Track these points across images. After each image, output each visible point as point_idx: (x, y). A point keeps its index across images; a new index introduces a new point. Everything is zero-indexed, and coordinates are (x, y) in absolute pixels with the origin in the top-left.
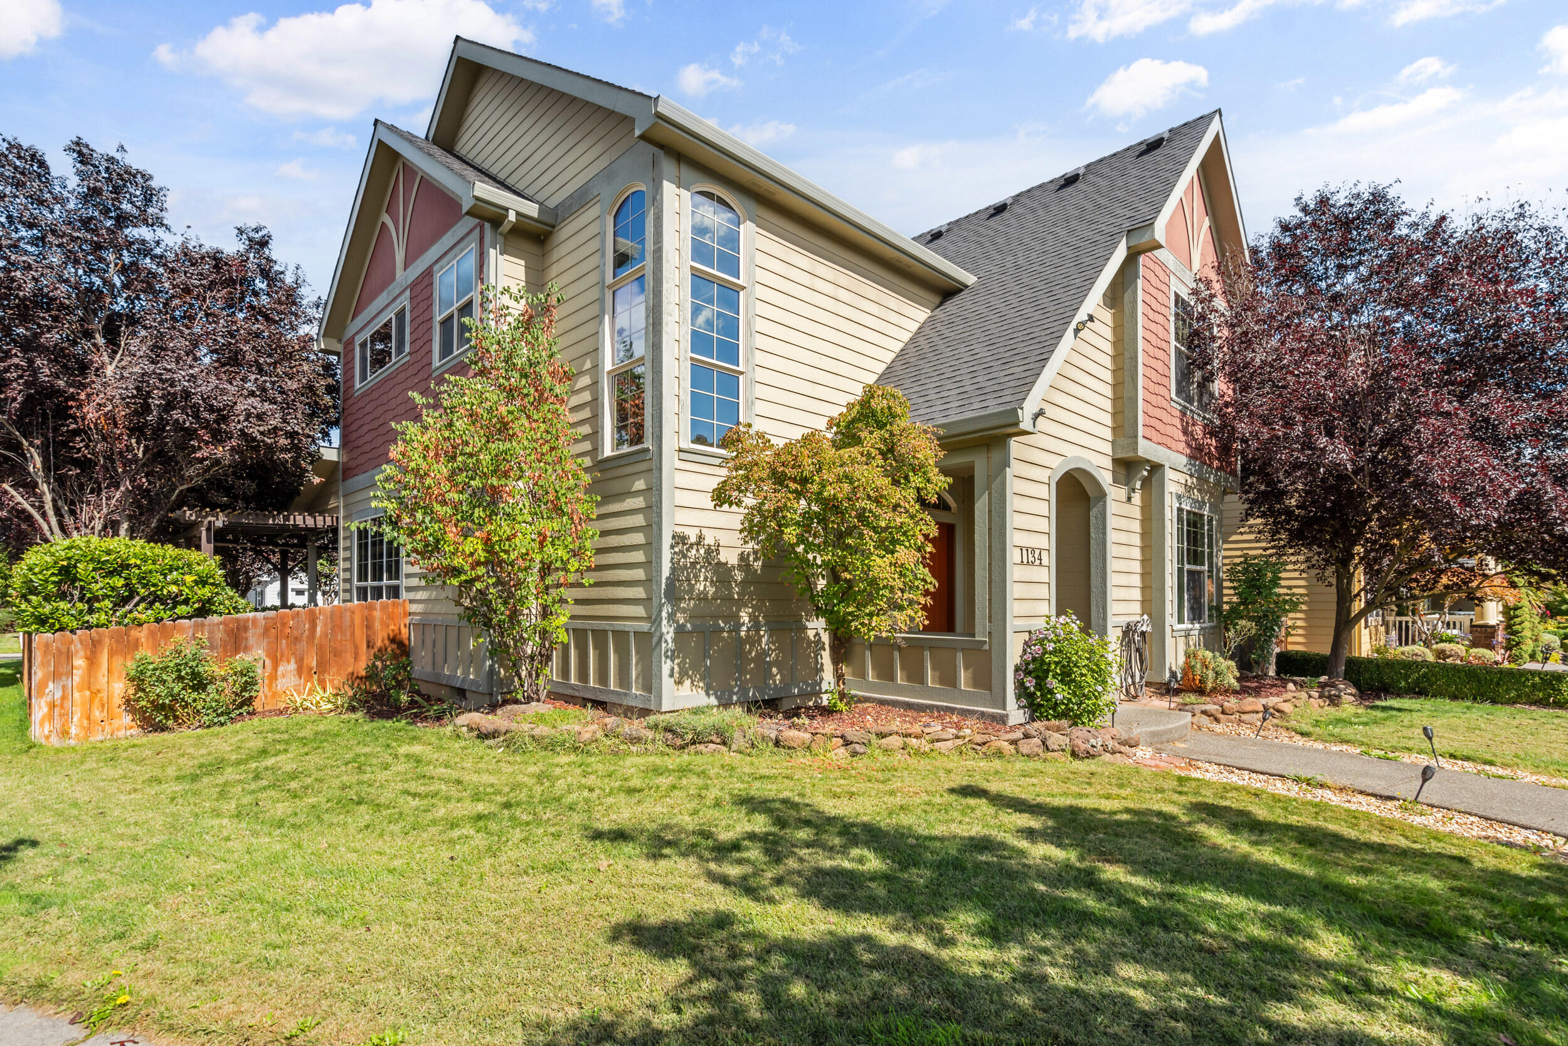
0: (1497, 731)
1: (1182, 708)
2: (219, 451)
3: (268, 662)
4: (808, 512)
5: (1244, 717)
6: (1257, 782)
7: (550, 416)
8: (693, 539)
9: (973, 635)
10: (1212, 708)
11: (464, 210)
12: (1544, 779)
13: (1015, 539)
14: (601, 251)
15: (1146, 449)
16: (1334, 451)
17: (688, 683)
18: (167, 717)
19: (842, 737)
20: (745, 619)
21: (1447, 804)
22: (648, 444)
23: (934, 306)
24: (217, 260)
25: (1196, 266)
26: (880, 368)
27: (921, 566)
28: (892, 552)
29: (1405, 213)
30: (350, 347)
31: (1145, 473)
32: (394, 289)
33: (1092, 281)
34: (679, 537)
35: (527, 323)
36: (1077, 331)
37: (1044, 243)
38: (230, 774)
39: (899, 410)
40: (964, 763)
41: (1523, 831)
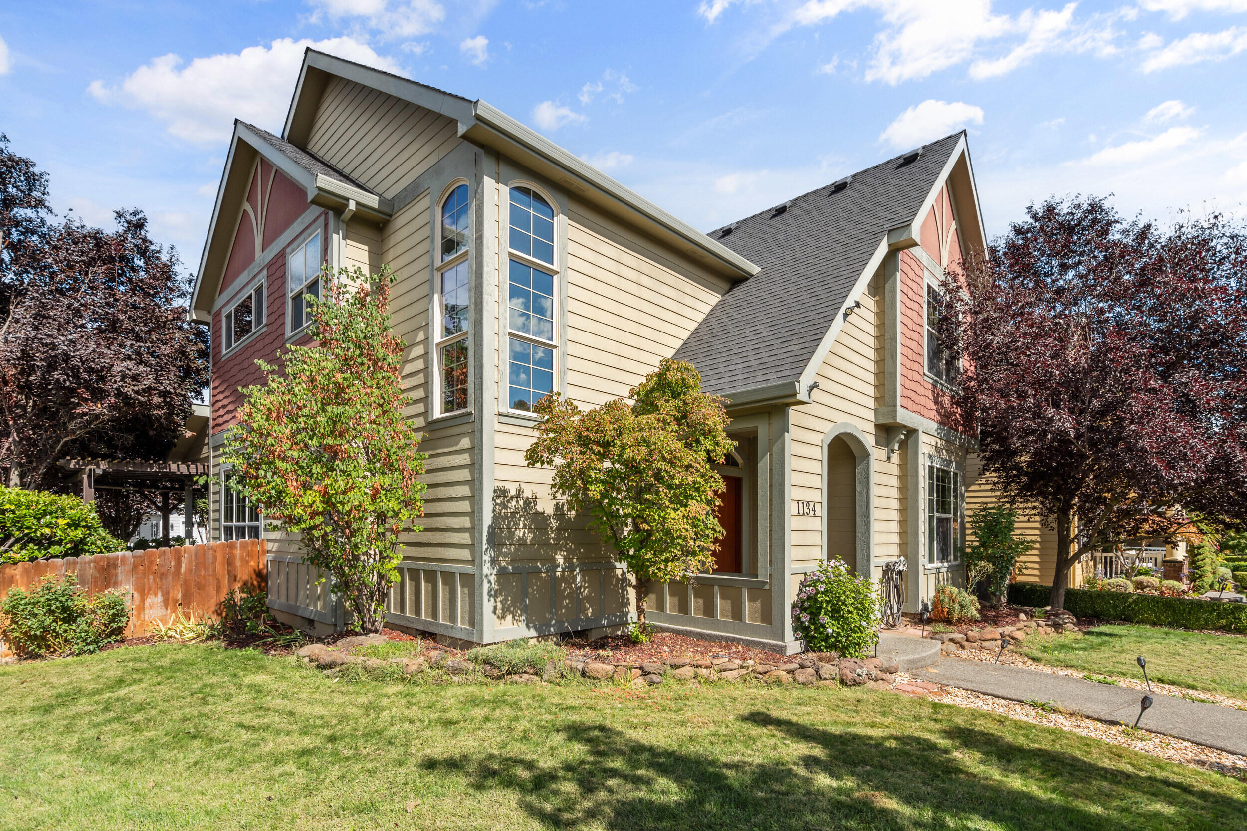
0: (1193, 657)
1: (933, 636)
2: (98, 408)
3: (136, 595)
4: (611, 471)
5: (985, 644)
6: (999, 708)
7: (382, 383)
8: (513, 492)
9: (756, 576)
10: (958, 636)
11: (310, 199)
12: (1239, 703)
13: (792, 494)
14: (431, 238)
15: (904, 417)
16: (1060, 420)
17: (509, 617)
18: (40, 647)
19: (641, 668)
20: (560, 559)
21: (1162, 730)
22: (471, 409)
23: (723, 292)
24: (97, 238)
25: (945, 262)
26: (678, 344)
27: (711, 518)
28: (686, 506)
29: (1116, 222)
30: (217, 318)
31: (902, 437)
32: (254, 268)
33: (858, 273)
34: (500, 490)
35: (360, 300)
36: (846, 315)
37: (817, 240)
38: (83, 705)
39: (691, 382)
40: (747, 691)
41: (1230, 756)
